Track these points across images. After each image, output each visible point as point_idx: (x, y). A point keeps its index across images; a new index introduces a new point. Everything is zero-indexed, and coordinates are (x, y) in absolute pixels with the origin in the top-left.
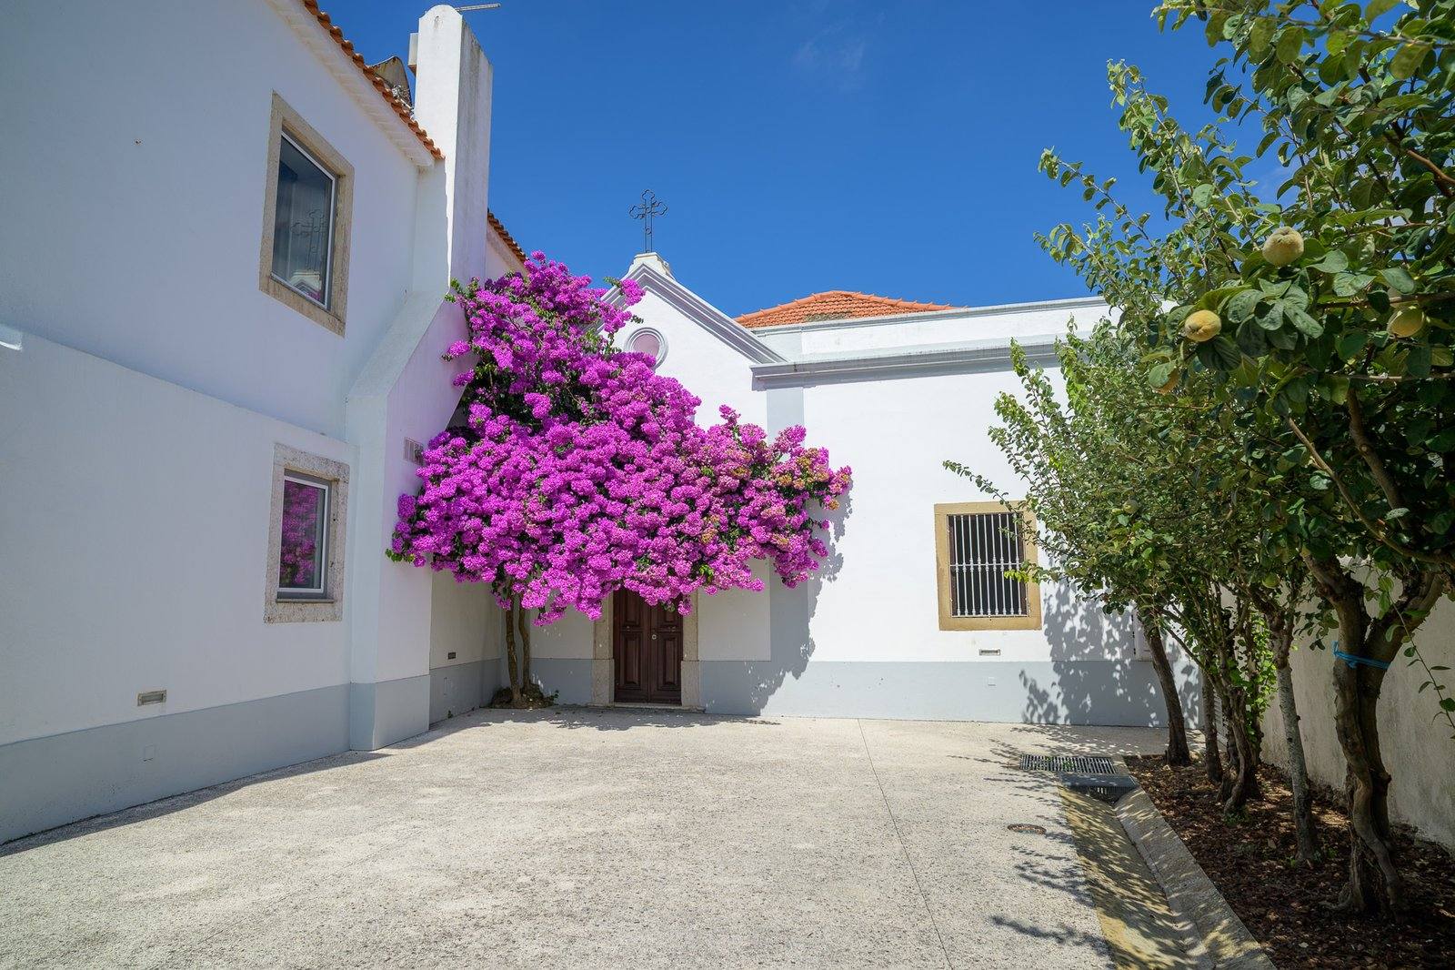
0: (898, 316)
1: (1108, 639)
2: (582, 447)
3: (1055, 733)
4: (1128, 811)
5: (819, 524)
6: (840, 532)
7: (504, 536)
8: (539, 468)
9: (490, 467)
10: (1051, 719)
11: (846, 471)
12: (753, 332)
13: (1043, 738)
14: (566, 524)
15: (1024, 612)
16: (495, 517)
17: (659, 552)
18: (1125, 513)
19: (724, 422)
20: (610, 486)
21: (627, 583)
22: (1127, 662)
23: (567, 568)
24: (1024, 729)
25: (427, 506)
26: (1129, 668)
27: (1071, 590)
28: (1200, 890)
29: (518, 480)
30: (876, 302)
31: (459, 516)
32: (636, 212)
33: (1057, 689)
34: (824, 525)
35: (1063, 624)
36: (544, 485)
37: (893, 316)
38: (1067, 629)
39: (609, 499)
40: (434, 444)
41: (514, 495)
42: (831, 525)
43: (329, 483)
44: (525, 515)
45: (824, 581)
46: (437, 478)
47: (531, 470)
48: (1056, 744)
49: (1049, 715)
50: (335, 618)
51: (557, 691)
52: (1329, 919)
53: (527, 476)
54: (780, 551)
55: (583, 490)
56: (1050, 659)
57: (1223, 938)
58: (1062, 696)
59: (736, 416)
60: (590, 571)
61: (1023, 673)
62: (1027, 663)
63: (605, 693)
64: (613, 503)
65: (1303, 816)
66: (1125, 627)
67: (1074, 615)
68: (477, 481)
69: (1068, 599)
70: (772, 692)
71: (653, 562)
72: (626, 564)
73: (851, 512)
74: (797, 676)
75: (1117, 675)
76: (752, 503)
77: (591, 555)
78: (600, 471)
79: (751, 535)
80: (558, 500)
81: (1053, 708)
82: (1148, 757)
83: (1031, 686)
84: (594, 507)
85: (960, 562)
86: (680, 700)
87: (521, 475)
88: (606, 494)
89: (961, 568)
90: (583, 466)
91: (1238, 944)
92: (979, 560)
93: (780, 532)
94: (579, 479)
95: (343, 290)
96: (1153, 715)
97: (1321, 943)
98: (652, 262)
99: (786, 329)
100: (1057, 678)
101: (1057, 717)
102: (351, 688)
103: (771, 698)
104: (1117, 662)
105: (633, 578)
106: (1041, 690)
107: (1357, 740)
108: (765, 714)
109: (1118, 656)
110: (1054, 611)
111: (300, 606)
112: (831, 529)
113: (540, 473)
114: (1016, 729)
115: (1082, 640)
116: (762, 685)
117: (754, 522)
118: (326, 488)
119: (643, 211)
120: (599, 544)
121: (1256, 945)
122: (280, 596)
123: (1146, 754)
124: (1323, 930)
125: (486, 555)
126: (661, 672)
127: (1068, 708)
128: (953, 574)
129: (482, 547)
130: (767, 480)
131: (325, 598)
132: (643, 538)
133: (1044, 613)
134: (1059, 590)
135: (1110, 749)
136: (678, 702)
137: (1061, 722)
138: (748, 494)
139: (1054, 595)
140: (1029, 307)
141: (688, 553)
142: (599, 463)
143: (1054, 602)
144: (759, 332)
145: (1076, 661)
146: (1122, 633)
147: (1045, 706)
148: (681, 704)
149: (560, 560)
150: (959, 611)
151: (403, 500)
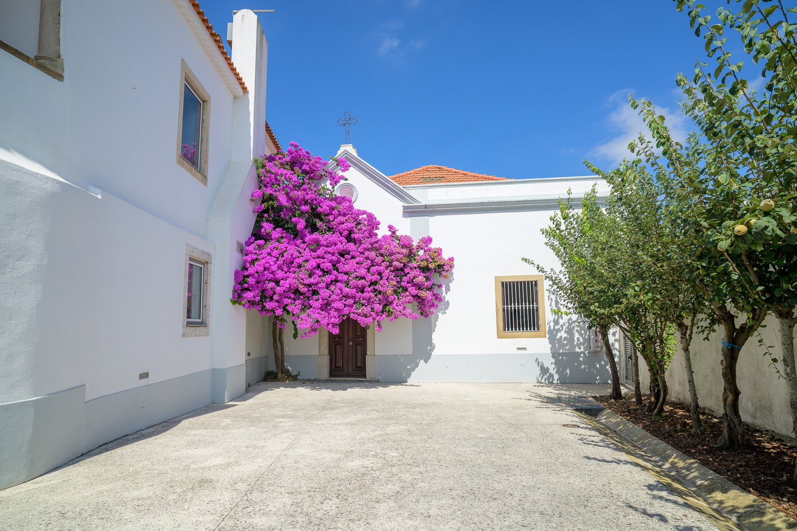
0: (477, 182)
1: (578, 341)
2: (324, 246)
3: (554, 387)
4: (605, 419)
5: (438, 286)
6: (448, 290)
7: (287, 292)
8: (302, 256)
9: (278, 256)
10: (551, 380)
11: (452, 259)
12: (404, 187)
13: (550, 389)
14: (319, 285)
15: (538, 329)
16: (282, 282)
17: (366, 299)
18: (637, 286)
19: (390, 233)
20: (340, 266)
21: (352, 316)
22: (586, 352)
23: (320, 308)
24: (539, 386)
25: (248, 276)
26: (588, 355)
27: (560, 319)
28: (658, 445)
29: (293, 262)
30: (455, 172)
31: (264, 281)
32: (340, 123)
33: (553, 366)
34: (440, 286)
35: (556, 334)
36: (307, 266)
37: (474, 182)
38: (558, 337)
39: (339, 273)
40: (248, 243)
41: (291, 270)
42: (444, 286)
43: (203, 264)
44: (298, 280)
45: (440, 314)
46: (253, 261)
47: (298, 257)
48: (557, 392)
49: (550, 378)
50: (207, 334)
51: (299, 372)
52: (715, 450)
53: (297, 260)
54: (421, 299)
55: (327, 268)
56: (550, 352)
57: (676, 460)
58: (555, 369)
59: (396, 230)
60: (333, 309)
61: (537, 359)
62: (540, 354)
63: (325, 372)
64: (342, 275)
65: (695, 413)
66: (585, 336)
67: (561, 331)
68: (272, 263)
69: (559, 323)
70: (414, 370)
71: (363, 305)
72: (350, 306)
73: (453, 280)
74: (426, 362)
75: (581, 359)
76: (409, 275)
77: (333, 301)
78: (334, 258)
79: (408, 291)
80: (314, 273)
81: (551, 376)
82: (602, 397)
83: (541, 365)
84: (333, 277)
85: (507, 305)
86: (365, 375)
87: (293, 260)
88: (337, 270)
89: (507, 308)
90: (326, 256)
91: (684, 461)
92: (516, 304)
93: (421, 290)
94: (324, 262)
95: (206, 162)
96: (598, 378)
97: (717, 458)
98: (350, 149)
99: (420, 187)
100: (553, 361)
101: (553, 380)
102: (214, 371)
103: (413, 373)
104: (581, 352)
105: (354, 313)
106: (546, 367)
107: (730, 377)
108: (410, 381)
109: (582, 350)
110: (552, 328)
111: (194, 328)
112: (443, 288)
113: (304, 259)
114: (535, 386)
115: (565, 342)
116: (408, 367)
117: (409, 285)
118: (202, 266)
119: (344, 122)
120: (337, 296)
121: (693, 461)
122: (188, 323)
123: (601, 395)
124: (714, 454)
125: (277, 301)
126: (354, 362)
127: (558, 375)
128: (504, 310)
129: (275, 297)
130: (415, 264)
131: (202, 324)
132: (358, 293)
133: (547, 329)
134: (554, 318)
135: (583, 393)
136: (365, 376)
137: (555, 382)
138: (406, 271)
139: (552, 321)
140: (541, 181)
141: (380, 300)
142: (333, 254)
143: (552, 324)
144: (406, 188)
145: (562, 353)
146: (584, 339)
147: (548, 375)
148: (366, 378)
149: (317, 304)
150: (506, 329)
151: (236, 273)
